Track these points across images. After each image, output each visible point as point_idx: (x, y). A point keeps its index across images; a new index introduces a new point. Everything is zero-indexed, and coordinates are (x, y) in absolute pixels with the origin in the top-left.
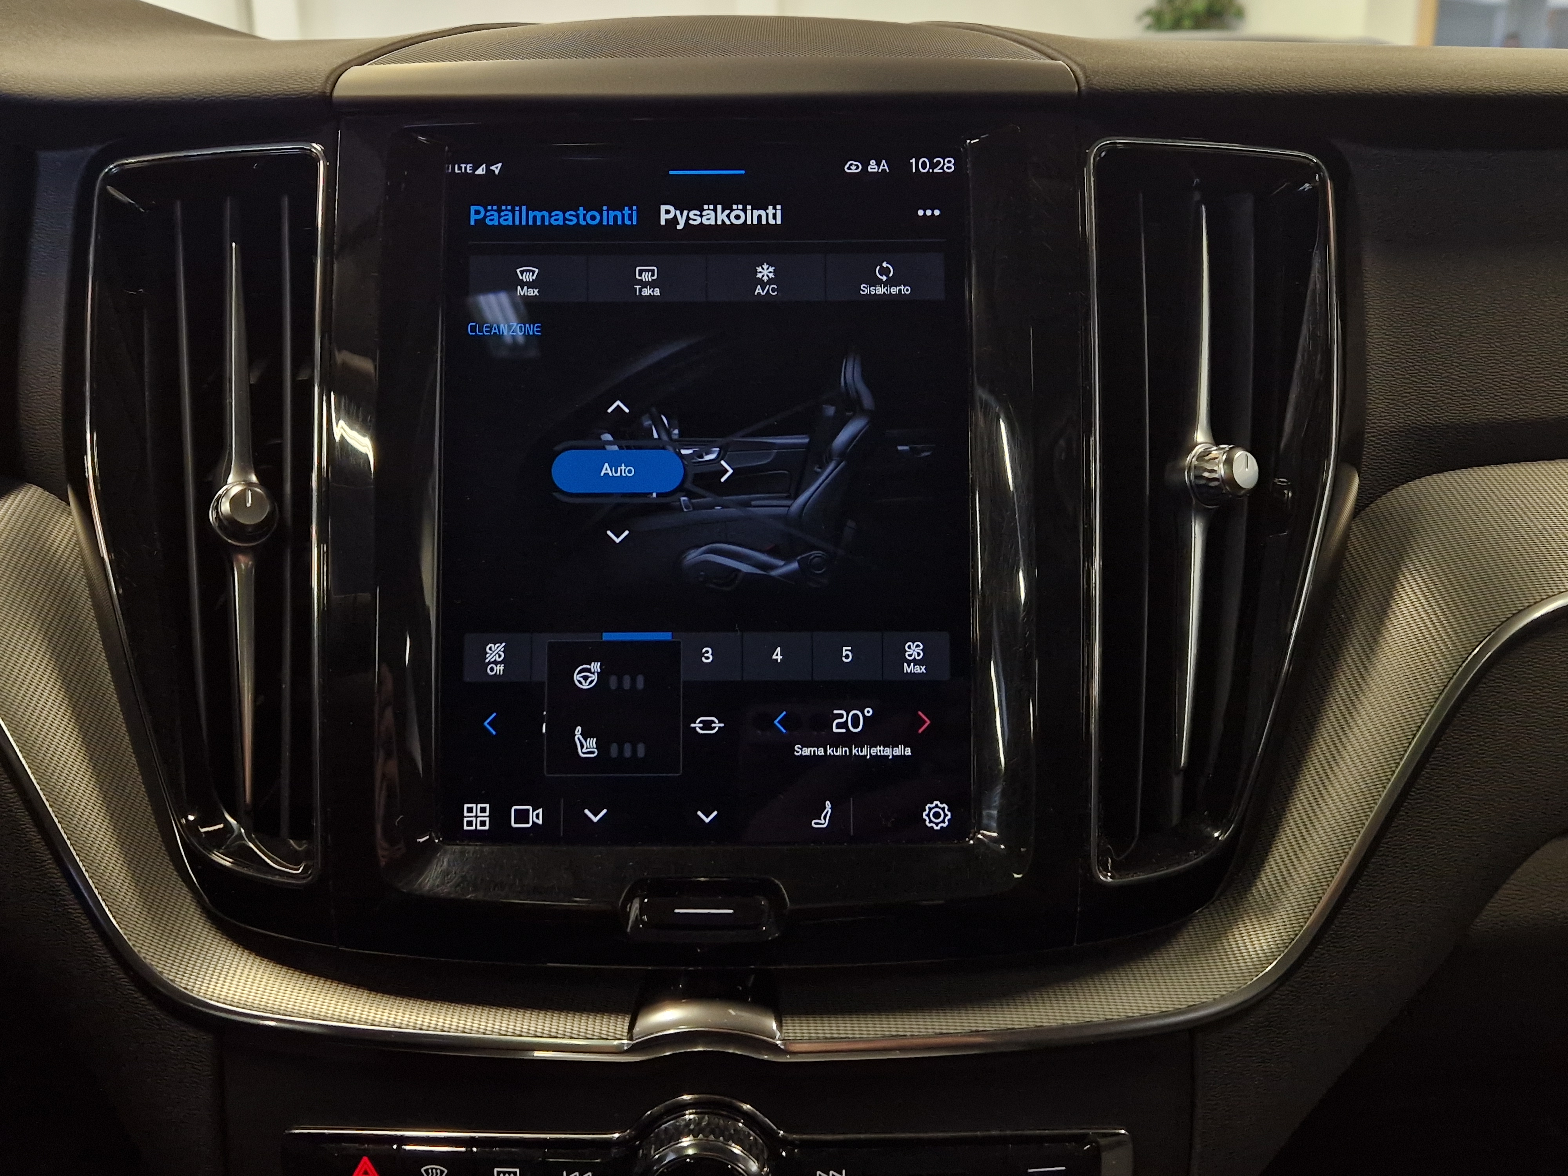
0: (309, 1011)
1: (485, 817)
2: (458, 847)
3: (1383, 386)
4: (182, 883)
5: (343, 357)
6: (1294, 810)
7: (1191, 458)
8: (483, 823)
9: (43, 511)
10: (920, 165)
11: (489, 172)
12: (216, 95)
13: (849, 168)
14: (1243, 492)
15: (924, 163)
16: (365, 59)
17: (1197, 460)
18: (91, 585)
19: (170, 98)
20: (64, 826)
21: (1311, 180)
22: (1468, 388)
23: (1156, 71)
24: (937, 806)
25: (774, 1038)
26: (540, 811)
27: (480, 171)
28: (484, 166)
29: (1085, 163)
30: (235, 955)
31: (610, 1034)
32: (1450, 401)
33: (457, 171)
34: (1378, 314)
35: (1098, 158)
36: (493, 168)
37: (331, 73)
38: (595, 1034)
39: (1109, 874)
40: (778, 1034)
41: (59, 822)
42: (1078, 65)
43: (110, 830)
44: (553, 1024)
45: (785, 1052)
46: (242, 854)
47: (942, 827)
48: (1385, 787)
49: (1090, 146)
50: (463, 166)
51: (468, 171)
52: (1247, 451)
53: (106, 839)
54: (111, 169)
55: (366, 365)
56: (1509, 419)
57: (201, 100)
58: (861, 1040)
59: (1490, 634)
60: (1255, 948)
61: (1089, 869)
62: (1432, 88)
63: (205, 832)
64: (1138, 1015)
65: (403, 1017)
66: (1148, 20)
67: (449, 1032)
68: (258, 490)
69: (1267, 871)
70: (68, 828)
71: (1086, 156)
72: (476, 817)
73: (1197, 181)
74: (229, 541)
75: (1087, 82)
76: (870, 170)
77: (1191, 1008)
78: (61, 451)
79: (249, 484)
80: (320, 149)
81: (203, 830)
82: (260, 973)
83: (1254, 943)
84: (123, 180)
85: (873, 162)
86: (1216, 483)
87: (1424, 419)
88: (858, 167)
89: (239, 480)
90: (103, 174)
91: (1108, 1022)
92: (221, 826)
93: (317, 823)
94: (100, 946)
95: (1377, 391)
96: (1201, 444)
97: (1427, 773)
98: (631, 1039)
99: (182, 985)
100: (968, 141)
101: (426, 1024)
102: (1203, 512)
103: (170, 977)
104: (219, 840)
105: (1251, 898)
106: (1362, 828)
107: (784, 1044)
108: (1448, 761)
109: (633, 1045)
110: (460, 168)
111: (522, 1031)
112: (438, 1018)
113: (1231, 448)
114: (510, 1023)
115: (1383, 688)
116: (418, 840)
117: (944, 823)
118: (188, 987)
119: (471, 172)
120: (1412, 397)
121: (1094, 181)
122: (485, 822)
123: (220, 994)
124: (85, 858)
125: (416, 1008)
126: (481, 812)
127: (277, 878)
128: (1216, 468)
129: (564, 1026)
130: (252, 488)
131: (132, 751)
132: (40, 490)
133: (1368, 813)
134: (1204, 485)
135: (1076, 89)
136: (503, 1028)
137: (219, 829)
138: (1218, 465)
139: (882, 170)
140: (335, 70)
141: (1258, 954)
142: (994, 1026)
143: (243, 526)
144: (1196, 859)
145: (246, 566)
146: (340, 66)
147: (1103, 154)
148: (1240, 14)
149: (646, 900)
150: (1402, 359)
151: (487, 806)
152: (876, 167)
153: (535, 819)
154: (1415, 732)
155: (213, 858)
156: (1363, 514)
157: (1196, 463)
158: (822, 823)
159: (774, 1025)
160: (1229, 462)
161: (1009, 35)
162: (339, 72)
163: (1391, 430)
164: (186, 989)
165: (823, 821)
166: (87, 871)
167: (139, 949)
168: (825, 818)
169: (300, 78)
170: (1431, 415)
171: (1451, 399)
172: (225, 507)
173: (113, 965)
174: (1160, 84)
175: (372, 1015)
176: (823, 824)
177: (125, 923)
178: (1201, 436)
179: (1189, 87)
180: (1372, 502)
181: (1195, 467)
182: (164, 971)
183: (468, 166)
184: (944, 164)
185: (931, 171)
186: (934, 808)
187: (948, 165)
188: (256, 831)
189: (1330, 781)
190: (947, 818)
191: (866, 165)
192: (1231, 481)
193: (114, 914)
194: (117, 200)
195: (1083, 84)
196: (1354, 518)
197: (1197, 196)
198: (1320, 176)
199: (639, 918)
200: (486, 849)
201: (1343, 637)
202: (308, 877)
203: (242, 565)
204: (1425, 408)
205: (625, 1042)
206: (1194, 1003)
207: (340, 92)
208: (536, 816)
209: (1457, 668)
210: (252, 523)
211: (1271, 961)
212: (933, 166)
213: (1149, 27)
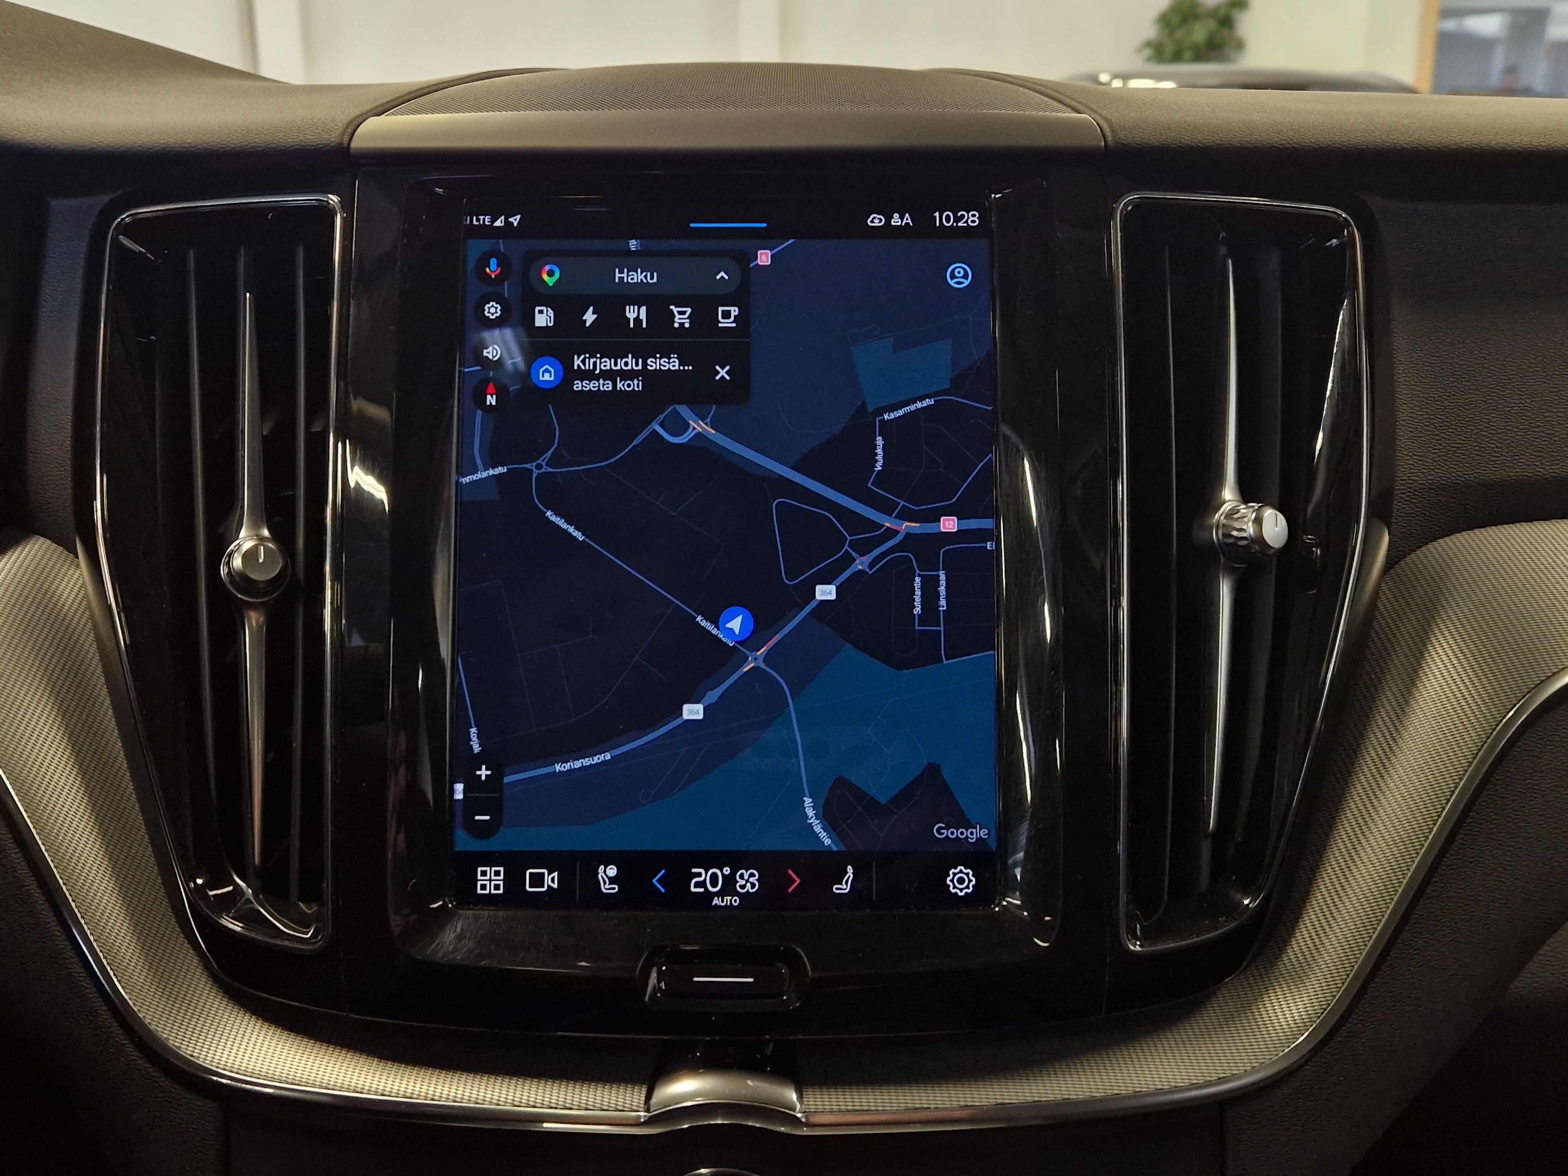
0: (317, 1080)
1: (500, 880)
2: (472, 912)
3: (1413, 442)
4: (189, 946)
5: (358, 404)
6: (1325, 875)
7: (1219, 517)
8: (497, 887)
9: (51, 564)
10: (943, 219)
11: (508, 224)
12: (232, 145)
13: (872, 222)
14: (1272, 551)
15: (948, 217)
16: (382, 109)
17: (1226, 517)
18: (98, 639)
19: (185, 148)
20: (68, 887)
21: (1338, 234)
22: (1499, 445)
23: (1183, 125)
24: (961, 871)
25: (794, 1110)
26: (556, 874)
27: (498, 223)
28: (503, 217)
29: (1111, 216)
30: (242, 1021)
31: (626, 1105)
32: (1480, 458)
33: (475, 223)
34: (1408, 369)
35: (1125, 212)
36: (511, 220)
37: (348, 125)
38: (612, 1105)
39: (1138, 943)
40: (798, 1106)
41: (64, 884)
42: (1104, 118)
43: (116, 892)
44: (568, 1094)
45: (808, 1125)
46: (250, 918)
47: (966, 893)
48: (1418, 853)
49: (1117, 200)
50: (481, 218)
51: (487, 223)
52: (1275, 508)
53: (111, 901)
54: (124, 218)
55: (380, 413)
56: (1539, 476)
57: (217, 150)
58: (884, 1112)
59: (1524, 697)
60: (1285, 1015)
61: (1117, 937)
62: (1463, 143)
63: (213, 896)
64: (1168, 1087)
65: (414, 1087)
66: (1148, 52)
67: (461, 1102)
68: (270, 545)
69: (1298, 938)
70: (73, 890)
71: (1113, 211)
72: (490, 880)
73: (1223, 235)
74: (239, 596)
75: (1114, 137)
76: (893, 224)
77: (1221, 1081)
78: (69, 502)
79: (262, 539)
80: (336, 200)
81: (211, 893)
82: (268, 1040)
83: (1286, 1013)
84: (135, 229)
85: (896, 216)
86: (1244, 542)
87: (1453, 476)
88: (881, 220)
89: (250, 534)
90: (116, 222)
91: (1137, 1095)
92: (231, 888)
93: (328, 887)
94: (104, 1011)
95: (1406, 448)
96: (1228, 501)
97: (1461, 838)
98: (648, 1110)
99: (188, 1052)
100: (993, 196)
101: (438, 1094)
102: (1230, 570)
103: (176, 1044)
104: (227, 903)
105: (1282, 966)
106: (1395, 895)
107: (806, 1117)
108: (1482, 826)
109: (651, 1117)
110: (478, 220)
111: (536, 1102)
112: (450, 1088)
113: (1260, 507)
114: (524, 1094)
115: (1414, 751)
116: (431, 906)
117: (969, 888)
118: (195, 1054)
119: (489, 223)
120: (1442, 454)
121: (1121, 236)
122: (499, 885)
123: (227, 1062)
124: (90, 920)
125: (428, 1078)
126: (495, 875)
127: (286, 943)
128: (1245, 527)
129: (579, 1096)
130: (266, 543)
131: (138, 809)
132: (48, 542)
133: (1401, 880)
134: (1231, 544)
135: (1103, 143)
136: (516, 1099)
137: (228, 892)
138: (1247, 523)
139: (906, 223)
140: (352, 121)
141: (1289, 1025)
142: (1020, 1098)
143: (254, 582)
144: (1226, 927)
145: (257, 623)
146: (358, 117)
147: (1130, 208)
148: (1240, 45)
149: (664, 968)
150: (1431, 415)
151: (502, 869)
152: (900, 220)
153: (550, 883)
154: (1448, 797)
155: (220, 921)
156: (1392, 572)
157: (1225, 521)
158: (843, 888)
159: (794, 1097)
160: (1258, 521)
161: (1032, 85)
162: (356, 123)
163: (1420, 486)
164: (192, 1056)
165: (845, 887)
166: (91, 934)
167: (144, 1014)
168: (846, 883)
169: (317, 129)
170: (1461, 472)
171: (1481, 456)
172: (237, 562)
173: (117, 1030)
174: (1186, 138)
175: (382, 1084)
176: (845, 889)
177: (130, 988)
178: (1229, 494)
179: (1217, 142)
180: (1400, 560)
181: (1224, 525)
182: (170, 1037)
183: (487, 217)
184: (968, 218)
185: (955, 224)
186: (958, 873)
187: (972, 219)
188: (264, 893)
189: (1362, 846)
190: (971, 884)
191: (889, 218)
192: (1260, 539)
193: (119, 978)
194: (129, 249)
195: (1110, 139)
196: (1384, 575)
197: (1223, 250)
198: (1348, 231)
199: (657, 986)
200: (501, 913)
201: (1374, 698)
202: (317, 942)
203: (254, 620)
204: (1455, 465)
205: (642, 1114)
206: (1224, 1075)
207: (357, 143)
208: (551, 880)
209: (1491, 731)
210: (263, 579)
211: (1303, 1032)
212: (958, 219)
213: (1149, 59)
